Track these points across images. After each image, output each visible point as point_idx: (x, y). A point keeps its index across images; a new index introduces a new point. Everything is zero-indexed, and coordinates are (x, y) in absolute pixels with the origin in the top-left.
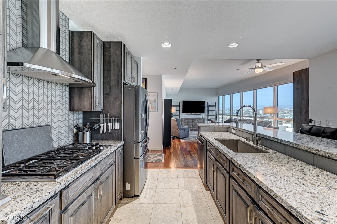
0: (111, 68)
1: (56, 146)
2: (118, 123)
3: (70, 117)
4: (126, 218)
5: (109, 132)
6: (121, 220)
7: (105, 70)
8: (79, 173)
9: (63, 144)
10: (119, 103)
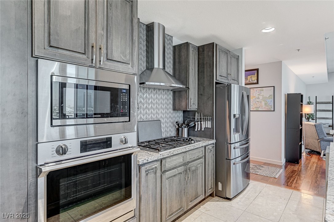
0: (204, 69)
1: (164, 136)
2: (210, 122)
3: (173, 115)
4: (214, 211)
5: (203, 130)
6: (209, 210)
7: (200, 72)
8: (172, 153)
9: (168, 135)
10: (211, 102)
